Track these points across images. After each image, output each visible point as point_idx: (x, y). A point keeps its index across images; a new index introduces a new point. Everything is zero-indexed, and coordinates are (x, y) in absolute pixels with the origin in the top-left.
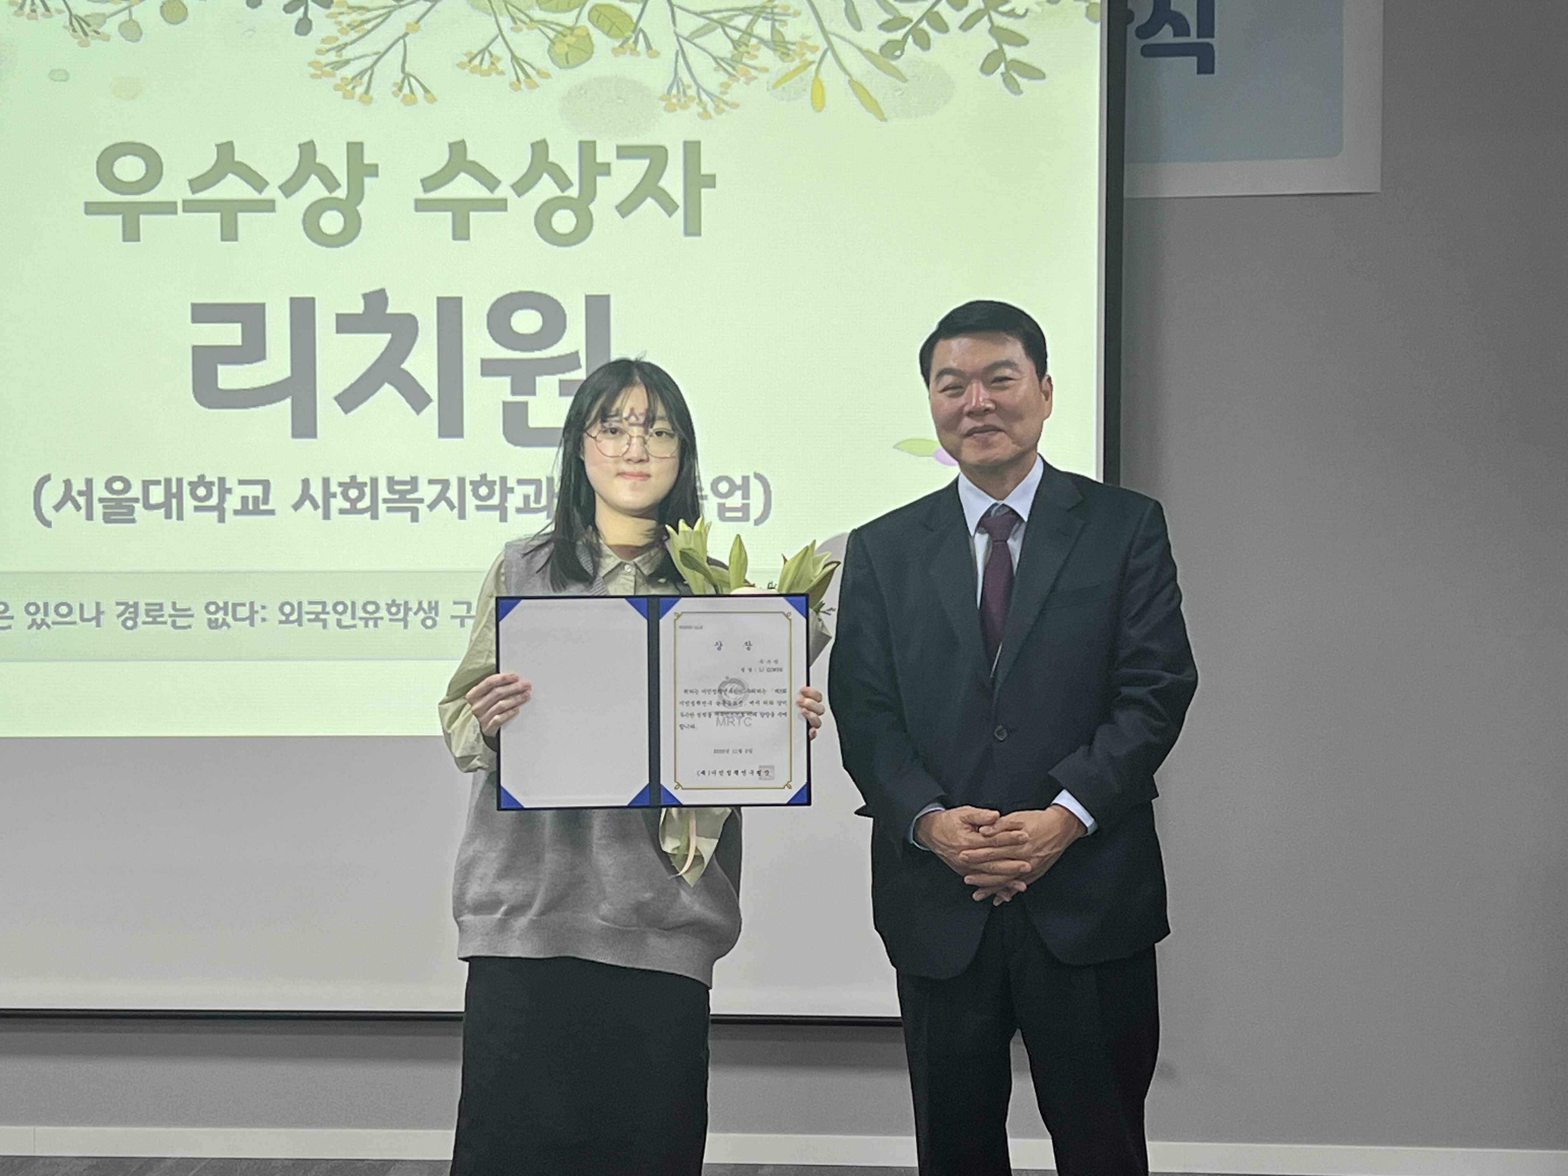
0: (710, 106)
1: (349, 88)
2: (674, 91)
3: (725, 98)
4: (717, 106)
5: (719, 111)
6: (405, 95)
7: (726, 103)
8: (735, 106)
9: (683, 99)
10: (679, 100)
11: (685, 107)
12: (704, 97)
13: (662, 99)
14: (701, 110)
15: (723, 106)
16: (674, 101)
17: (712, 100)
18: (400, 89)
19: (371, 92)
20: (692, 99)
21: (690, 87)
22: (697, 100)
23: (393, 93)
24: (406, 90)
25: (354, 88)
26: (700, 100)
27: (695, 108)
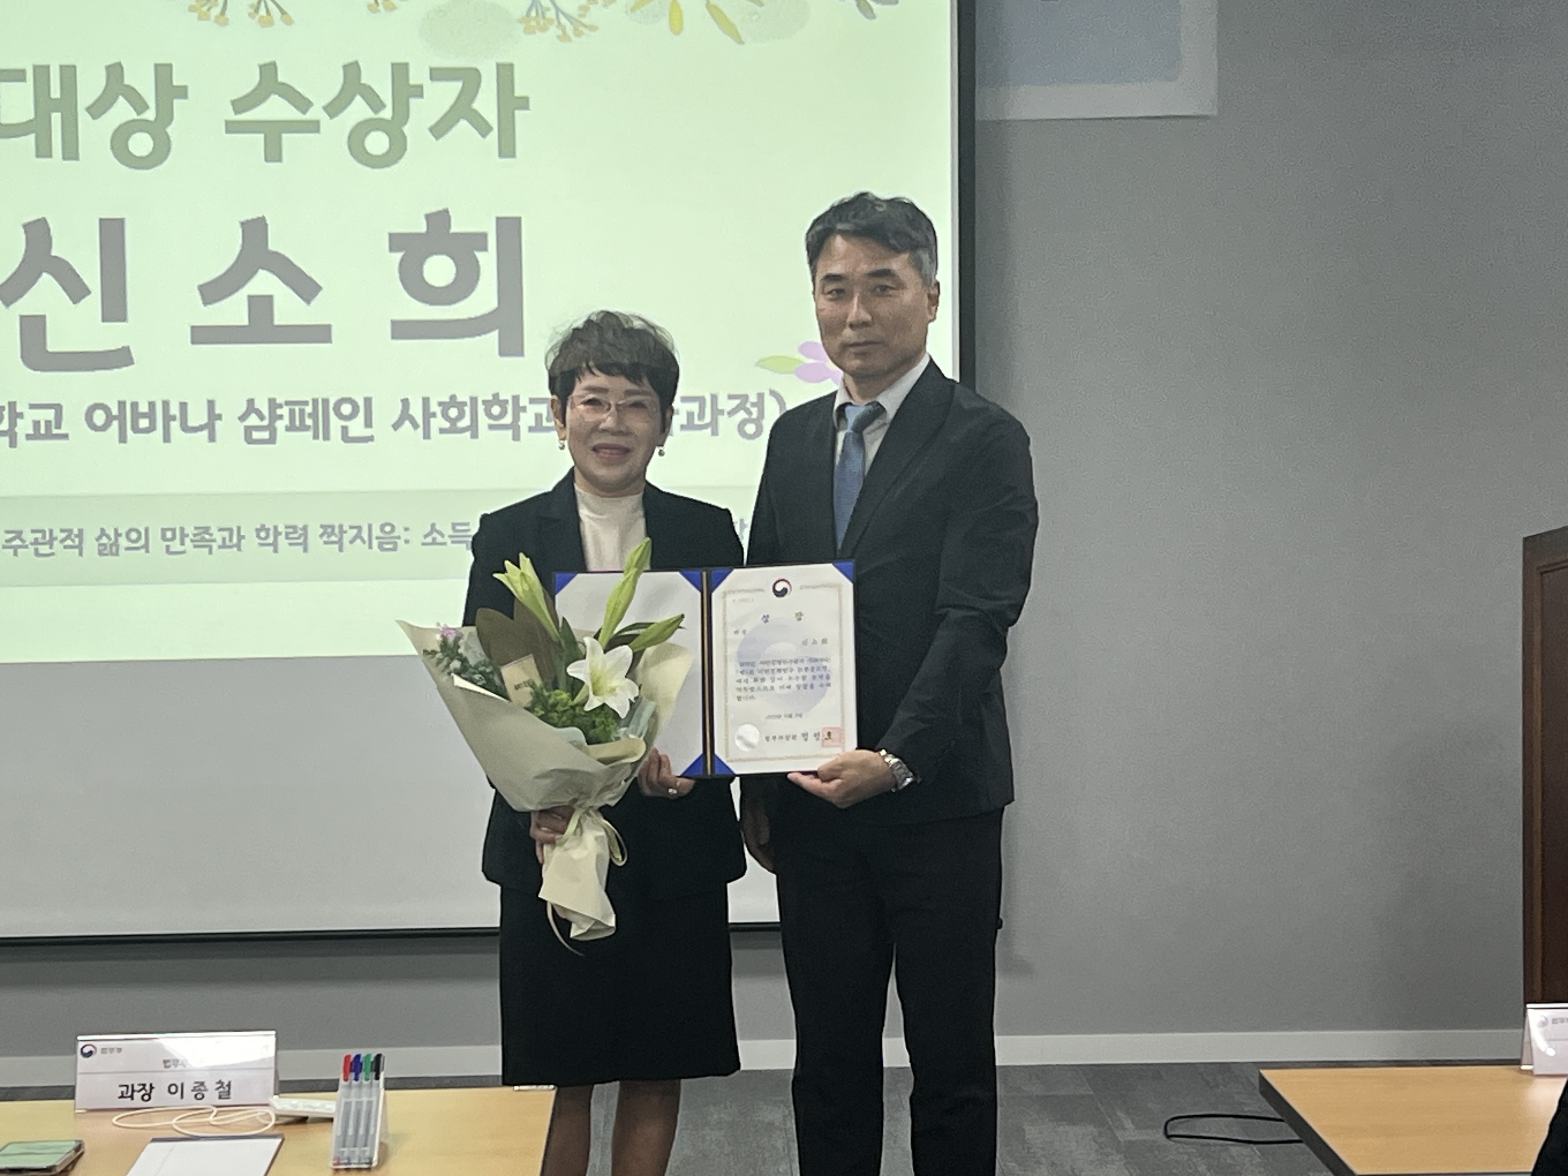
0: (569, 28)
1: (205, 9)
2: (533, 14)
3: (584, 20)
4: (576, 29)
5: (578, 34)
6: (262, 17)
7: (585, 26)
8: (593, 28)
9: (542, 22)
10: (538, 23)
11: (544, 29)
12: (563, 20)
13: (520, 21)
14: (560, 33)
15: (581, 28)
16: (533, 23)
17: (572, 23)
18: (257, 10)
19: (227, 12)
20: (551, 21)
21: (548, 9)
22: (556, 23)
23: (250, 15)
24: (262, 12)
25: (209, 9)
26: (559, 23)
27: (553, 30)
